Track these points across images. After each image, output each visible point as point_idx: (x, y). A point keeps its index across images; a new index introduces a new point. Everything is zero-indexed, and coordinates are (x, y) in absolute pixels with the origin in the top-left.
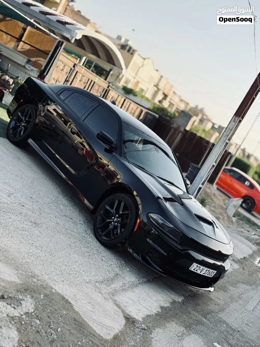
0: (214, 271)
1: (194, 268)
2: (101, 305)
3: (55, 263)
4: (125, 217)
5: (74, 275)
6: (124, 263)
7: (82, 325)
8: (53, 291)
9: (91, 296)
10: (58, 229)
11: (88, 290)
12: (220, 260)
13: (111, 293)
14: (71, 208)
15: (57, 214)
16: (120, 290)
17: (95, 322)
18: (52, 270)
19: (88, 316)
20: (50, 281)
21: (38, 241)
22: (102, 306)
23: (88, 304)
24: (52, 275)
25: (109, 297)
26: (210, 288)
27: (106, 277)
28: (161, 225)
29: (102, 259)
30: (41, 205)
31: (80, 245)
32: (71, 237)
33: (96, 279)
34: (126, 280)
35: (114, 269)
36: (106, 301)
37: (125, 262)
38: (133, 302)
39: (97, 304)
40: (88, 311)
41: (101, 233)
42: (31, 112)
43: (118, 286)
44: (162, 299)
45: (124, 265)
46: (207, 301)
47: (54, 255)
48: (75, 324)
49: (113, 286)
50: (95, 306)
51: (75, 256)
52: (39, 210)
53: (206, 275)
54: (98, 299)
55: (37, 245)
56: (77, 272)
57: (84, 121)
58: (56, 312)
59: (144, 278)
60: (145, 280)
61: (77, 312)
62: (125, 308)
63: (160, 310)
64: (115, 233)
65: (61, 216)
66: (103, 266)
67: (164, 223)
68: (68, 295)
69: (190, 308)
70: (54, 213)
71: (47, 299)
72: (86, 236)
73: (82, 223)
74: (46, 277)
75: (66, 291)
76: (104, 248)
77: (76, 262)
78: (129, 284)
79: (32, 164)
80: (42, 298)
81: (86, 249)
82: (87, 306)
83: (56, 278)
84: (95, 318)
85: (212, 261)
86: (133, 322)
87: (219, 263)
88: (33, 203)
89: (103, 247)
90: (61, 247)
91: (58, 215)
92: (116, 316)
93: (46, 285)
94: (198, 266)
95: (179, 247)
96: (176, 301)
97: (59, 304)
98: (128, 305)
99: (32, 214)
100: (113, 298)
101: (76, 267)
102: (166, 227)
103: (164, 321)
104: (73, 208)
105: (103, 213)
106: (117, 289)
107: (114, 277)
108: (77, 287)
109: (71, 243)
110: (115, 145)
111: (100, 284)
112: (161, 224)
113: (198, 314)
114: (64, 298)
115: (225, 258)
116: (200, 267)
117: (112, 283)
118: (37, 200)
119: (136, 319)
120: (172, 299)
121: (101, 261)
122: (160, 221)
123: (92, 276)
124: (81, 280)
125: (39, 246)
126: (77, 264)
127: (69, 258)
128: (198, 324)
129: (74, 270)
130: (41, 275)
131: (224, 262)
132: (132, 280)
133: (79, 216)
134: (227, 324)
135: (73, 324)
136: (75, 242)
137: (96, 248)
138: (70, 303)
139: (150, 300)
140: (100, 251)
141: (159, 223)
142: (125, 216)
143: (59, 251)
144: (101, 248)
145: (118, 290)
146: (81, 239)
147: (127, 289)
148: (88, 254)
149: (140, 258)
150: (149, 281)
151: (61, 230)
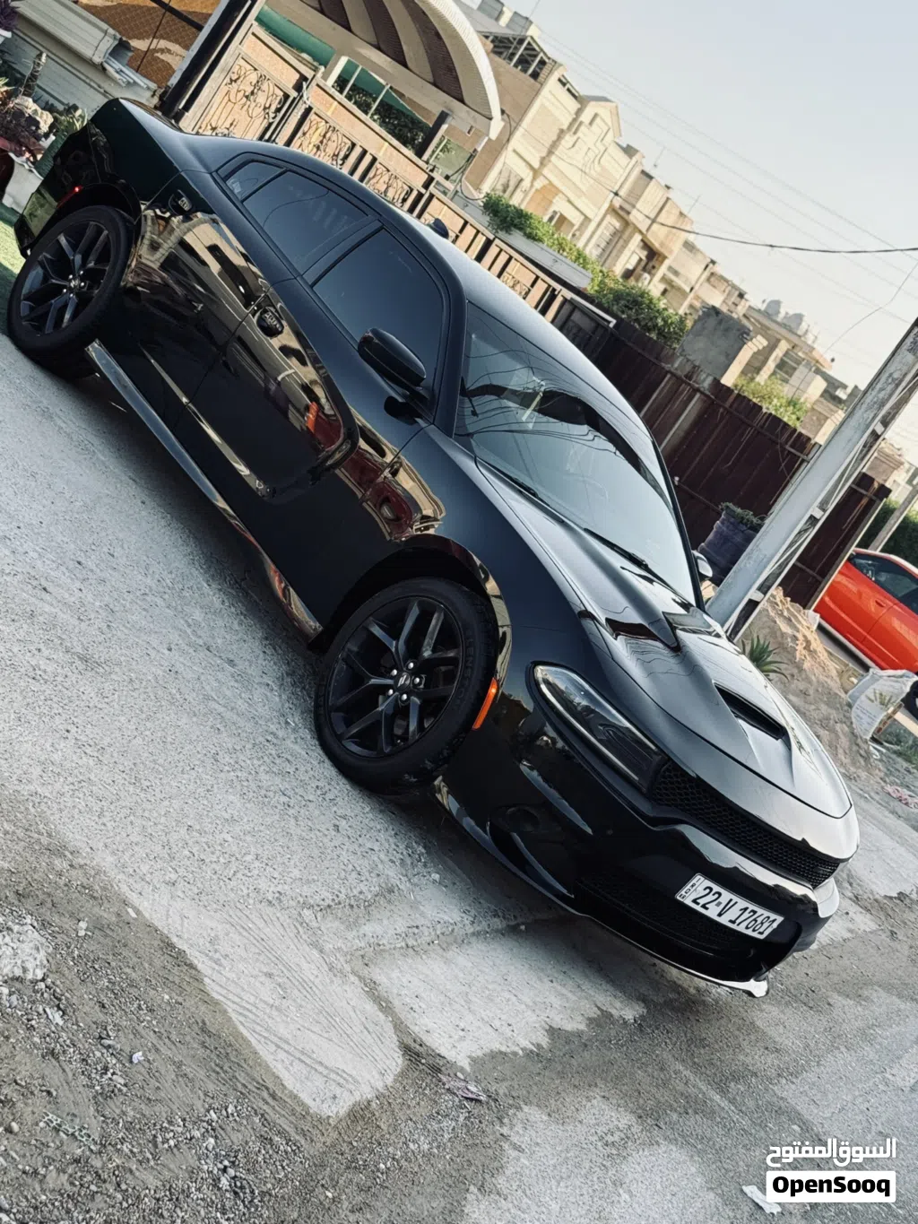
0: (773, 916)
1: (694, 896)
2: (314, 989)
3: (146, 814)
4: (445, 672)
5: (217, 868)
6: (423, 851)
7: (229, 1050)
8: (128, 913)
9: (279, 953)
10: (174, 691)
11: (267, 930)
12: (803, 876)
13: (362, 953)
14: (236, 622)
15: (174, 637)
16: (394, 949)
17: (286, 1047)
18: (135, 838)
19: (258, 1021)
20: (121, 876)
21: (89, 726)
22: (317, 992)
23: (263, 979)
24: (133, 855)
25: (347, 968)
26: (752, 981)
27: (343, 890)
28: (580, 713)
29: (335, 826)
30: (116, 596)
31: (255, 762)
32: (222, 729)
33: (304, 894)
34: (422, 915)
35: (380, 866)
36: (334, 979)
37: (425, 847)
38: (443, 998)
39: (297, 983)
40: (261, 1005)
41: (340, 729)
42: (108, 235)
43: (392, 932)
44: (557, 1002)
45: (420, 861)
46: (737, 1033)
47: (149, 784)
48: (203, 1045)
49: (368, 929)
50: (289, 991)
51: (231, 798)
52: (104, 614)
53: (741, 928)
54: (305, 965)
55: (83, 738)
56: (233, 859)
57: (315, 288)
58: (134, 992)
59: (495, 916)
60: (498, 923)
61: (217, 1003)
62: (409, 1016)
63: (545, 1041)
64: (398, 732)
65: (189, 645)
66: (339, 851)
67: (593, 707)
68: (186, 936)
69: (663, 1050)
70: (164, 631)
71: (101, 939)
72: (281, 734)
73: (270, 683)
74: (106, 861)
75: (179, 922)
76: (348, 787)
77: (233, 820)
78: (435, 930)
79: (96, 442)
80: (82, 933)
81: (278, 780)
82: (258, 984)
83: (145, 868)
84: (282, 1030)
85: (768, 877)
86: (436, 1070)
87: (796, 889)
88: (86, 583)
89: (344, 781)
90: (176, 758)
91: (181, 642)
92: (369, 1037)
93: (104, 889)
94: (711, 889)
95: (644, 806)
96: (612, 1016)
97: (146, 965)
98: (423, 1006)
99: (77, 622)
100: (365, 972)
101: (230, 839)
102: (601, 725)
103: (557, 1082)
104: (240, 624)
105: (355, 649)
106: (385, 941)
107: (377, 899)
108: (228, 912)
109: (218, 749)
110: (425, 388)
111: (319, 914)
112: (579, 708)
113: (695, 1073)
114: (171, 946)
115: (822, 870)
116: (720, 894)
117: (367, 917)
118: (103, 575)
119: (449, 1058)
120: (599, 1008)
121: (334, 833)
122: (580, 701)
123: (289, 880)
124: (245, 891)
125: (92, 744)
126: (237, 829)
127: (206, 802)
128: (690, 1111)
129: (219, 848)
130: (89, 850)
131: (815, 887)
132: (446, 918)
133: (262, 655)
134: (804, 1123)
135: (195, 1046)
136: (238, 748)
137: (319, 784)
138: (191, 966)
139: (508, 1000)
140: (330, 796)
141: (575, 707)
142: (443, 669)
143: (170, 772)
144: (338, 784)
145: (388, 947)
146: (261, 739)
147: (426, 947)
148: (285, 799)
149: (488, 837)
150: (512, 931)
151: (187, 697)
